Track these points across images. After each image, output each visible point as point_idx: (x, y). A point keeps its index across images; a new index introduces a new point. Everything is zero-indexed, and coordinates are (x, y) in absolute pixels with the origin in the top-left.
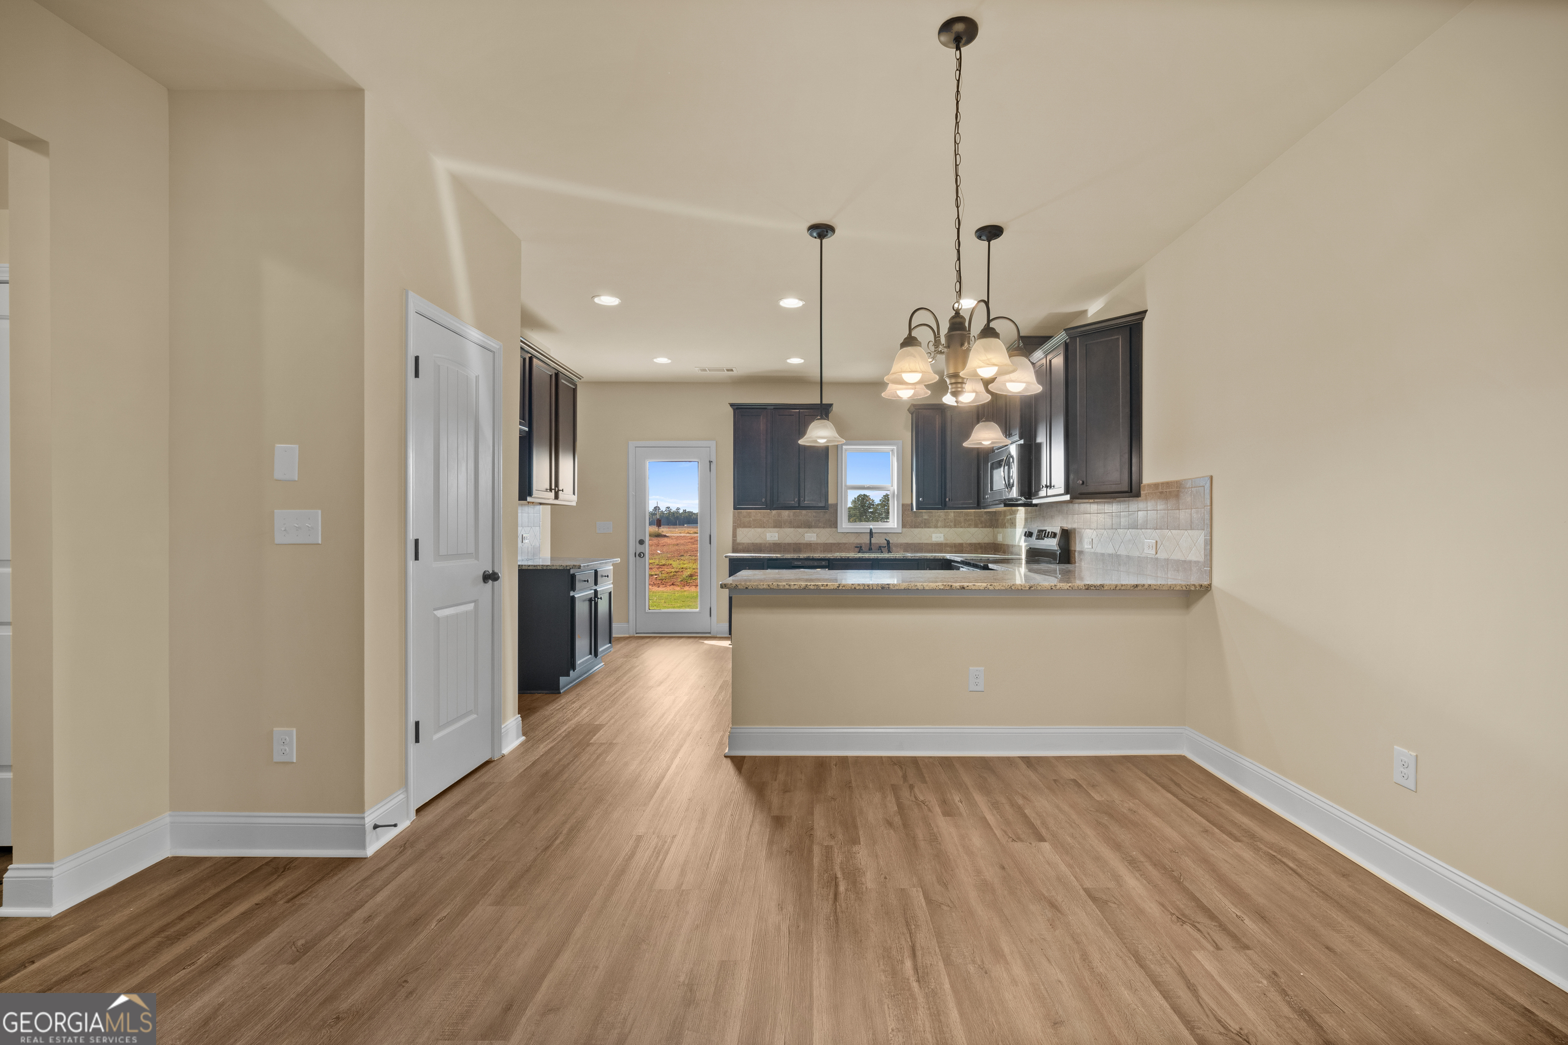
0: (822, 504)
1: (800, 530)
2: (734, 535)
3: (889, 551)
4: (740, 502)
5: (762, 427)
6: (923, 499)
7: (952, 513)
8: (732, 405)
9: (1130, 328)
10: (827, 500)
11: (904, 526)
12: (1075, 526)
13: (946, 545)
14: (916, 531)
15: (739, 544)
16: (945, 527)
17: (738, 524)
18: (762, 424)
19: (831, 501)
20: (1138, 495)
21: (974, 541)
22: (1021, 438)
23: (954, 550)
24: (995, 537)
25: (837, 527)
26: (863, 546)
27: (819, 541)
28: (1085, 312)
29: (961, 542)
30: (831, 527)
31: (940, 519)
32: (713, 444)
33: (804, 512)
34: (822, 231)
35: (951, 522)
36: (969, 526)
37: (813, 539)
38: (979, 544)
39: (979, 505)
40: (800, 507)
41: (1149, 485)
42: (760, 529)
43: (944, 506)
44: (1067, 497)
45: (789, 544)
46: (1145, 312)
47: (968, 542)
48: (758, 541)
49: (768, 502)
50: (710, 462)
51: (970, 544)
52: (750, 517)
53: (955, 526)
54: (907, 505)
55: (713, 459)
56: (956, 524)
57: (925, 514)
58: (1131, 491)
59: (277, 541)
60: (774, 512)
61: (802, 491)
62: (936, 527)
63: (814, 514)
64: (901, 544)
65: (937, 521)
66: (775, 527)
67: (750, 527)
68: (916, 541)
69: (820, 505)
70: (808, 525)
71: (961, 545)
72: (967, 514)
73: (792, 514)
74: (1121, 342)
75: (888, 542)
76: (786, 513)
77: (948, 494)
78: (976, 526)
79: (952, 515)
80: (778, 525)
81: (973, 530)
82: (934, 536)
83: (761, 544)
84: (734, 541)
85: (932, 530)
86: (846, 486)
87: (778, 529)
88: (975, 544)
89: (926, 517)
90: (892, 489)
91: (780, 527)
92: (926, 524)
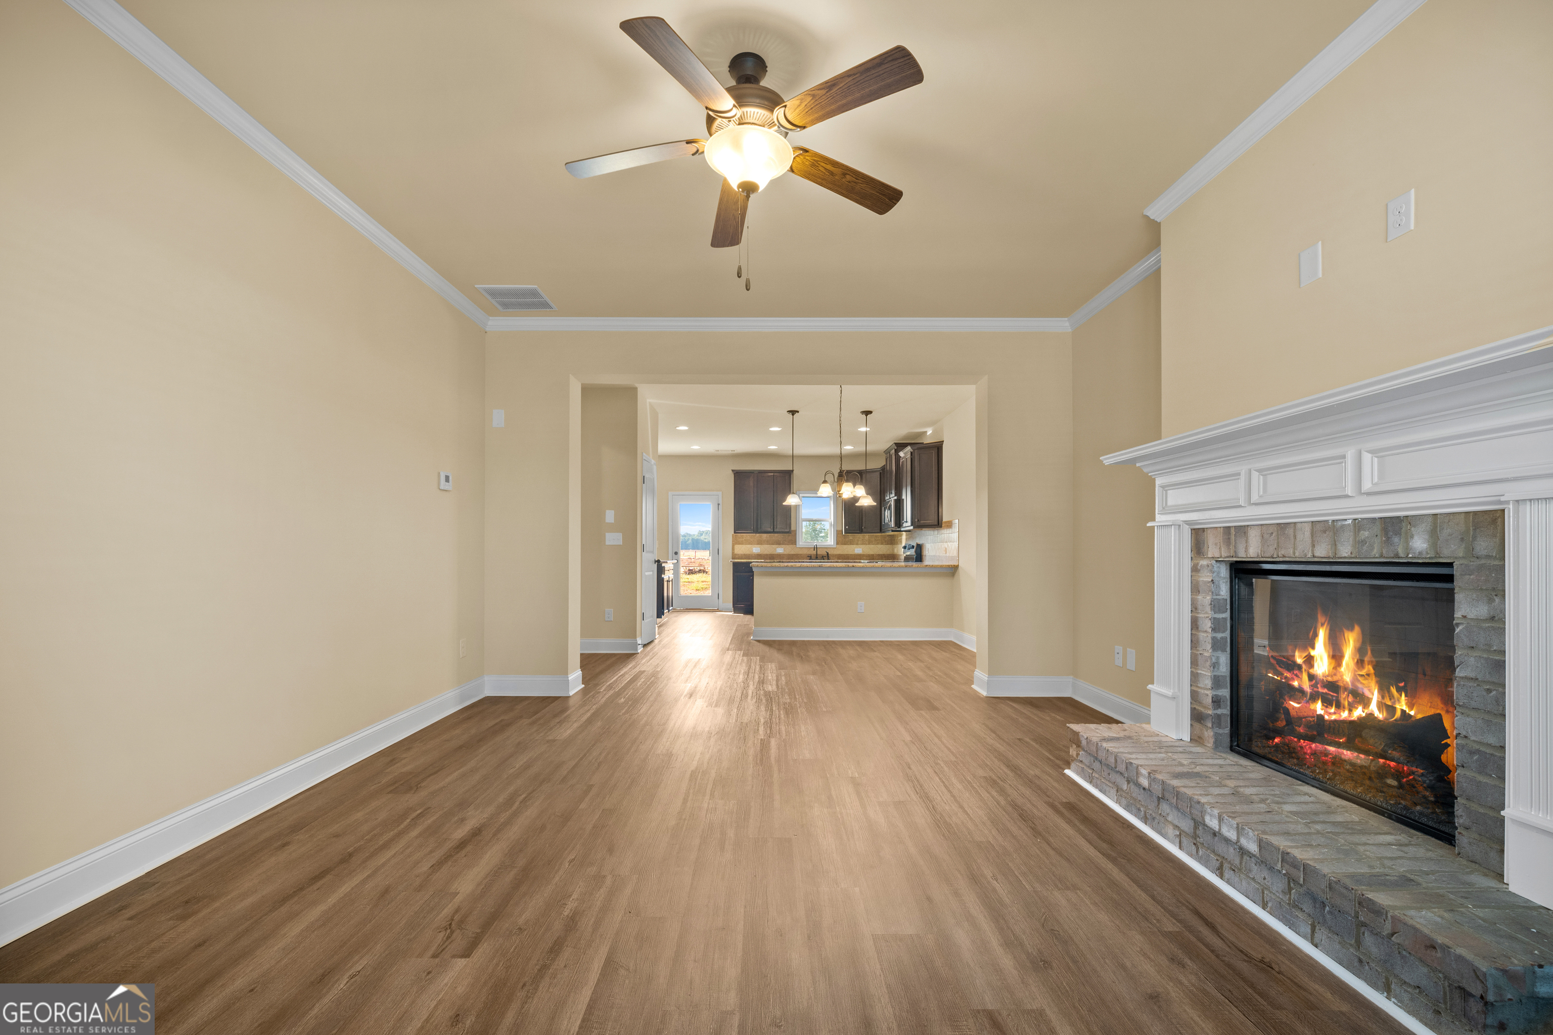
0: (788, 530)
1: (773, 546)
2: (733, 549)
3: (828, 559)
4: (739, 527)
5: (752, 484)
6: (849, 527)
7: (867, 536)
8: (733, 471)
9: (938, 448)
10: (790, 528)
11: (837, 544)
12: (923, 542)
13: (863, 555)
14: (845, 546)
15: (736, 554)
16: (863, 544)
17: (735, 542)
18: (751, 482)
19: (793, 528)
20: (941, 527)
21: (881, 553)
22: (895, 496)
23: (868, 558)
24: (893, 550)
25: (796, 544)
26: (812, 555)
27: (785, 553)
28: (926, 432)
29: (873, 553)
30: (792, 544)
31: (860, 539)
32: (720, 493)
33: (776, 535)
34: (793, 412)
35: (867, 541)
36: (878, 544)
37: (781, 551)
38: (884, 555)
39: (881, 531)
40: (774, 532)
41: (946, 522)
42: (749, 546)
43: (861, 531)
44: (912, 528)
45: (767, 555)
46: (943, 441)
47: (877, 553)
48: (748, 553)
49: (755, 529)
50: (718, 504)
51: (878, 555)
52: (743, 538)
53: (869, 544)
54: (840, 531)
55: (720, 503)
56: (870, 543)
57: (851, 536)
58: (938, 525)
59: (606, 544)
60: (757, 535)
61: (775, 523)
62: (857, 544)
63: (782, 536)
64: (836, 555)
65: (858, 541)
66: (758, 544)
67: (742, 544)
68: (845, 553)
69: (786, 531)
70: (779, 543)
71: (873, 555)
72: (876, 536)
73: (768, 536)
74: (934, 453)
75: (828, 554)
76: (765, 536)
77: (864, 524)
78: (882, 544)
79: (867, 537)
80: (760, 543)
81: (880, 546)
82: (856, 549)
83: (749, 554)
84: (733, 553)
85: (855, 546)
86: (802, 519)
87: (760, 545)
88: (881, 555)
89: (851, 538)
90: (830, 520)
91: (761, 544)
92: (851, 543)
